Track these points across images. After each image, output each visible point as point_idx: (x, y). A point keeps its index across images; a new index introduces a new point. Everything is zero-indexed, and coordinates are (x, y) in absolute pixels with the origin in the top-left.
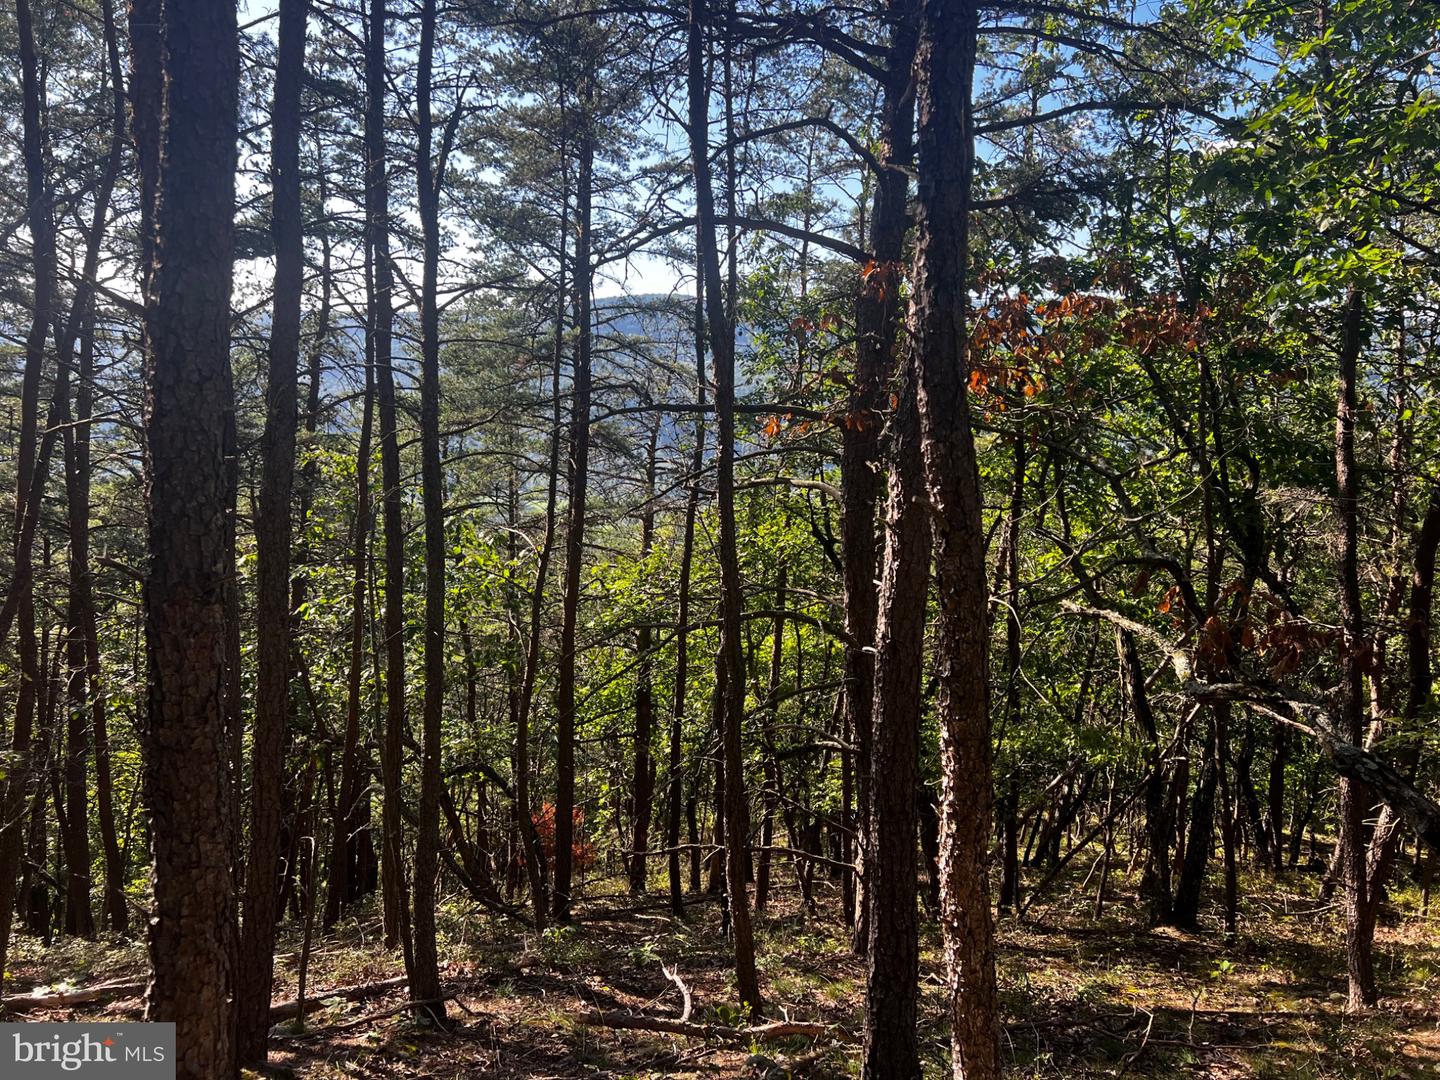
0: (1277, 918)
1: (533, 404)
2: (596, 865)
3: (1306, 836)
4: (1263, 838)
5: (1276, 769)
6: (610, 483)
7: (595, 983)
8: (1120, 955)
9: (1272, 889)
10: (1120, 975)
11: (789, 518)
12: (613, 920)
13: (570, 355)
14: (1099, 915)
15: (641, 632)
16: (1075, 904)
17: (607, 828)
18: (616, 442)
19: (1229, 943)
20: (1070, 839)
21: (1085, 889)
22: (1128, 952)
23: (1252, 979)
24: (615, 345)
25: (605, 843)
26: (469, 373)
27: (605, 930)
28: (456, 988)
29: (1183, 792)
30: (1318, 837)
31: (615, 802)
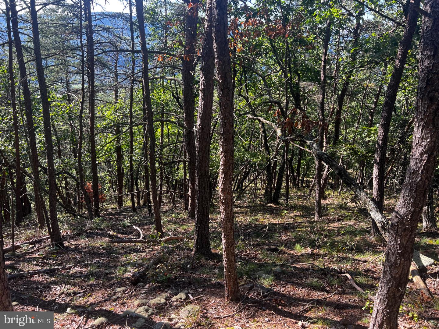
0: (298, 200)
1: (73, 49)
2: (106, 201)
3: (305, 179)
4: (295, 180)
5: (299, 162)
6: (102, 78)
7: (111, 232)
8: (259, 211)
9: (297, 192)
10: (260, 216)
11: (164, 90)
12: (114, 215)
13: (85, 31)
14: (253, 202)
15: (117, 128)
16: (247, 200)
17: (109, 190)
18: (103, 63)
19: (286, 206)
20: (245, 183)
21: (250, 196)
22: (261, 211)
23: (292, 215)
24: (101, 29)
25: (109, 194)
26: (47, 37)
27: (111, 218)
28: (66, 238)
29: (276, 168)
30: (308, 179)
31: (111, 182)
